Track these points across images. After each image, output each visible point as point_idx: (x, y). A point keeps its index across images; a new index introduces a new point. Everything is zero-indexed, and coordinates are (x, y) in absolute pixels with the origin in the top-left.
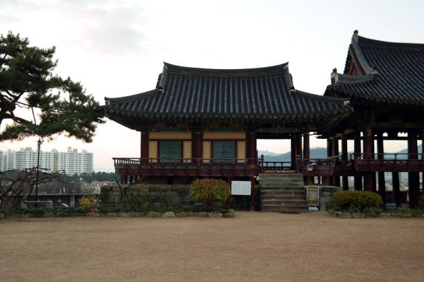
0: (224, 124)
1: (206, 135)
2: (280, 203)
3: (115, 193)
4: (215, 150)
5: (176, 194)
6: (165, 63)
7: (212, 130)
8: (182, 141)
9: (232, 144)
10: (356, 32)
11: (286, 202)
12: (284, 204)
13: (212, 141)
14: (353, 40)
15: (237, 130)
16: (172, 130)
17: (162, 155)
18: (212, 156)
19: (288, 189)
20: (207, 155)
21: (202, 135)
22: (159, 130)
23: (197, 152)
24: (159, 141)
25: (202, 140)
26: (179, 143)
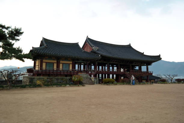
0: (66, 59)
1: (61, 62)
2: (87, 82)
3: (35, 80)
4: (64, 66)
5: (55, 79)
6: (43, 38)
7: (63, 60)
8: (53, 63)
9: (68, 65)
10: (87, 36)
11: (89, 82)
12: (88, 82)
13: (63, 64)
14: (87, 38)
15: (69, 61)
16: (50, 59)
17: (47, 67)
18: (62, 68)
19: (87, 78)
20: (61, 67)
21: (60, 62)
22: (46, 59)
23: (58, 66)
24: (46, 63)
25: (60, 63)
26: (53, 64)
